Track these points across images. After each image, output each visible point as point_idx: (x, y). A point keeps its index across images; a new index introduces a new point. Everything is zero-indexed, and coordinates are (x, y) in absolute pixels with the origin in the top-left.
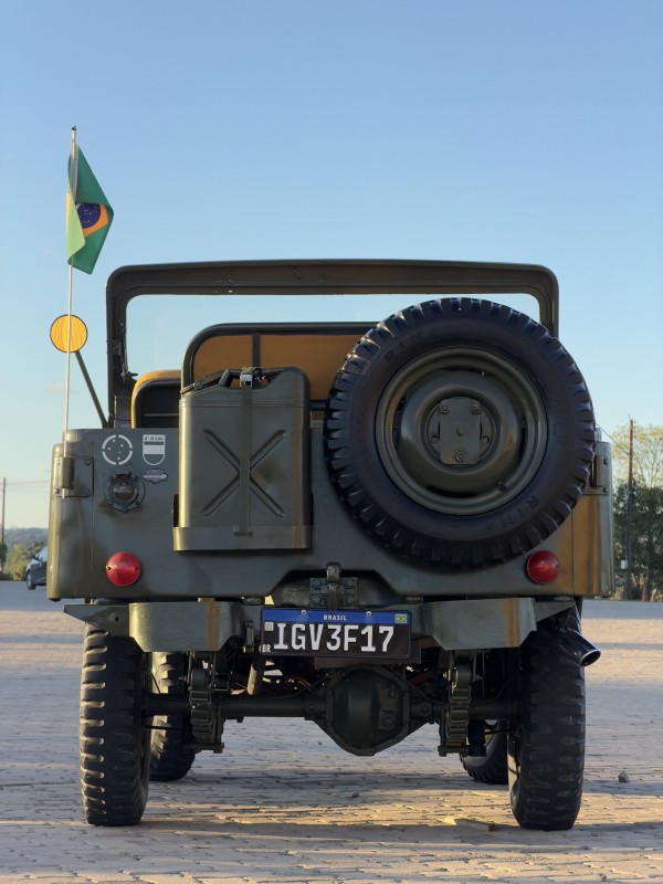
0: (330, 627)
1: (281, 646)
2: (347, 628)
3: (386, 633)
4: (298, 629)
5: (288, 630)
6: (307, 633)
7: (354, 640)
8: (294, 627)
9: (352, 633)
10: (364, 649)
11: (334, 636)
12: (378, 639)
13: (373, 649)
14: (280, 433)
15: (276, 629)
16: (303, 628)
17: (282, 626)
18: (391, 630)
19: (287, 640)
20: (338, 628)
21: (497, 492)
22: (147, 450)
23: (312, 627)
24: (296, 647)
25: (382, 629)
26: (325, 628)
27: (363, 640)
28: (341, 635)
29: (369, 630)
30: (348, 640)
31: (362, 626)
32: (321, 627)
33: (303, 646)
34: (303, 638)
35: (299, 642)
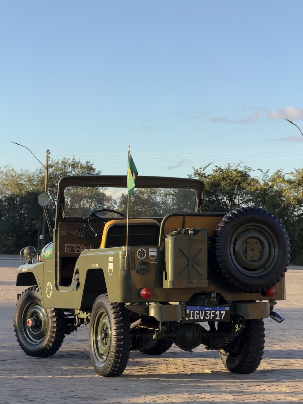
0: (206, 311)
1: (192, 318)
2: (211, 312)
3: (223, 313)
4: (197, 313)
5: (194, 313)
6: (199, 314)
7: (213, 316)
8: (196, 312)
9: (213, 313)
10: (216, 319)
11: (207, 315)
12: (221, 315)
13: (219, 319)
14: (201, 250)
15: (190, 312)
16: (198, 312)
17: (192, 311)
18: (224, 312)
19: (194, 316)
20: (209, 312)
21: (263, 269)
22: (151, 254)
23: (201, 312)
24: (196, 318)
25: (222, 312)
26: (205, 312)
27: (216, 316)
28: (210, 314)
29: (218, 312)
30: (211, 316)
31: (216, 311)
32: (203, 312)
33: (198, 318)
34: (198, 315)
35: (197, 317)
